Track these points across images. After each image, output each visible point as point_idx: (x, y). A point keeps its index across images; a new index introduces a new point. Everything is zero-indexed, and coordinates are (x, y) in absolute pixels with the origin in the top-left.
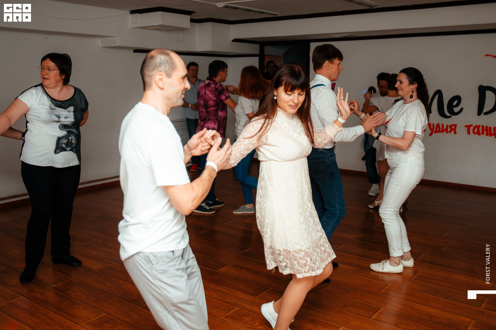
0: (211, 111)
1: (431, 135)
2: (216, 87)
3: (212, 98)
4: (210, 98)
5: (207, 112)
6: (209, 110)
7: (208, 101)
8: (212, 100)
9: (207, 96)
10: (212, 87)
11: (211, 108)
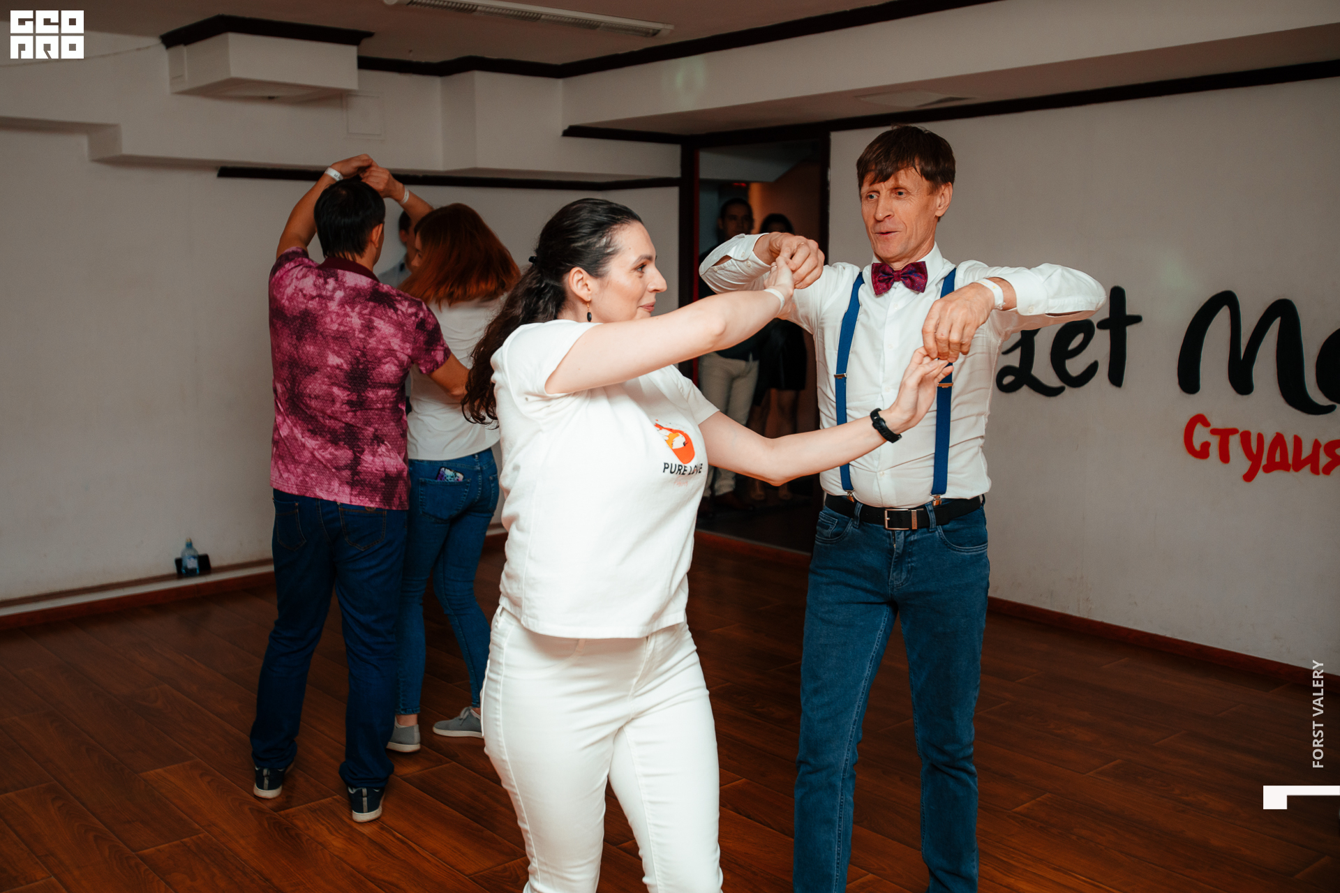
0: (377, 401)
1: (1249, 477)
2: (421, 315)
3: (398, 354)
4: (391, 352)
5: (358, 405)
6: (371, 395)
7: (379, 361)
8: (396, 362)
9: (379, 342)
10: (402, 312)
11: (382, 392)
